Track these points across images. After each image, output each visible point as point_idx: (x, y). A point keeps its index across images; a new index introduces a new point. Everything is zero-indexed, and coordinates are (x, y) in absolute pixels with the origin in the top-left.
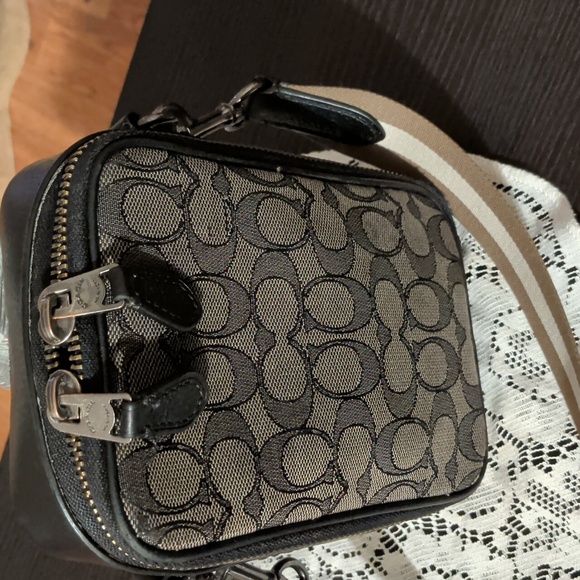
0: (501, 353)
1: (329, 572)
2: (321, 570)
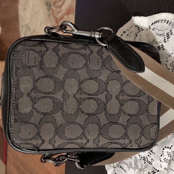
0: (171, 70)
1: (142, 157)
2: (140, 158)
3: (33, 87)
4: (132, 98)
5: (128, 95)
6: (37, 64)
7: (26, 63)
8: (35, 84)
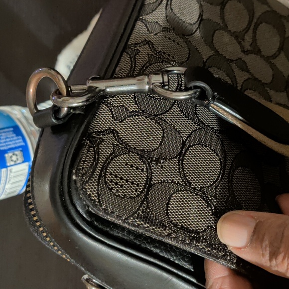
3: (201, 196)
4: (252, 27)
5: (247, 30)
6: (145, 167)
7: (136, 191)
8: (195, 188)
